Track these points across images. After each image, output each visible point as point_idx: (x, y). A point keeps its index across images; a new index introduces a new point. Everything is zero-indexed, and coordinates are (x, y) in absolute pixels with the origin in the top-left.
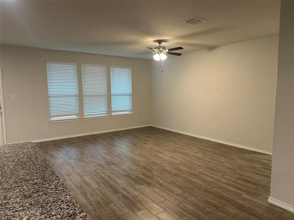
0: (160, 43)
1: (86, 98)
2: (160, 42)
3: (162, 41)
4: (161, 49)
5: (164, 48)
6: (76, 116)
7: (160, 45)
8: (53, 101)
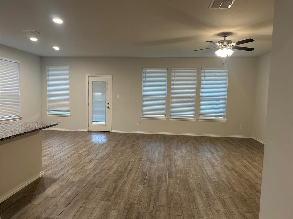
0: (225, 37)
1: (174, 100)
2: (225, 35)
3: (228, 34)
4: (225, 43)
5: (230, 42)
6: (164, 115)
7: (225, 38)
8: (146, 101)
